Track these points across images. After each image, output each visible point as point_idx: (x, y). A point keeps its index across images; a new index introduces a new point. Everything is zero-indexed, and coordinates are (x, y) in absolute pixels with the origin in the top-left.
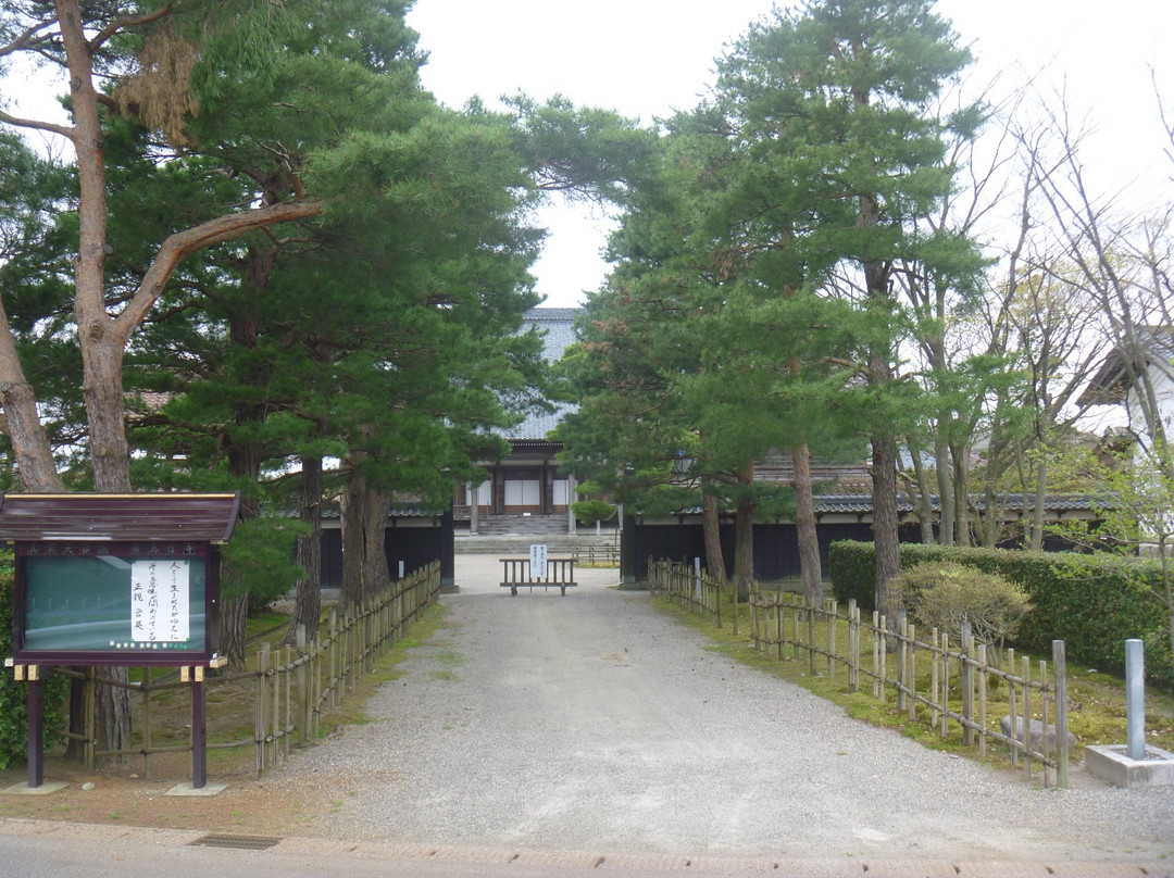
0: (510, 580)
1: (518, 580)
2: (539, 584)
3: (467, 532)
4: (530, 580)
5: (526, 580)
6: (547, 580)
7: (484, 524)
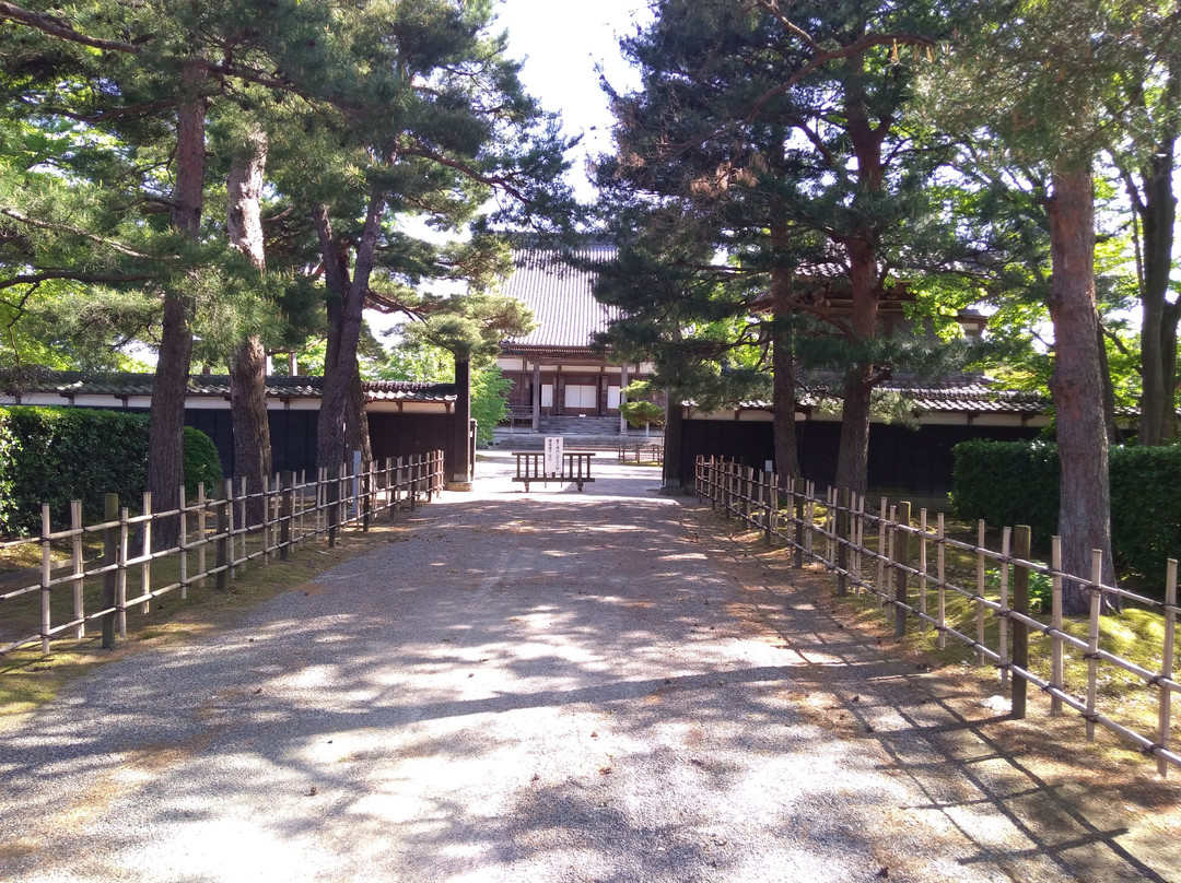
0: (523, 474)
1: (532, 475)
2: (553, 479)
3: (527, 430)
4: (545, 474)
5: (540, 474)
6: (562, 474)
7: (544, 423)
